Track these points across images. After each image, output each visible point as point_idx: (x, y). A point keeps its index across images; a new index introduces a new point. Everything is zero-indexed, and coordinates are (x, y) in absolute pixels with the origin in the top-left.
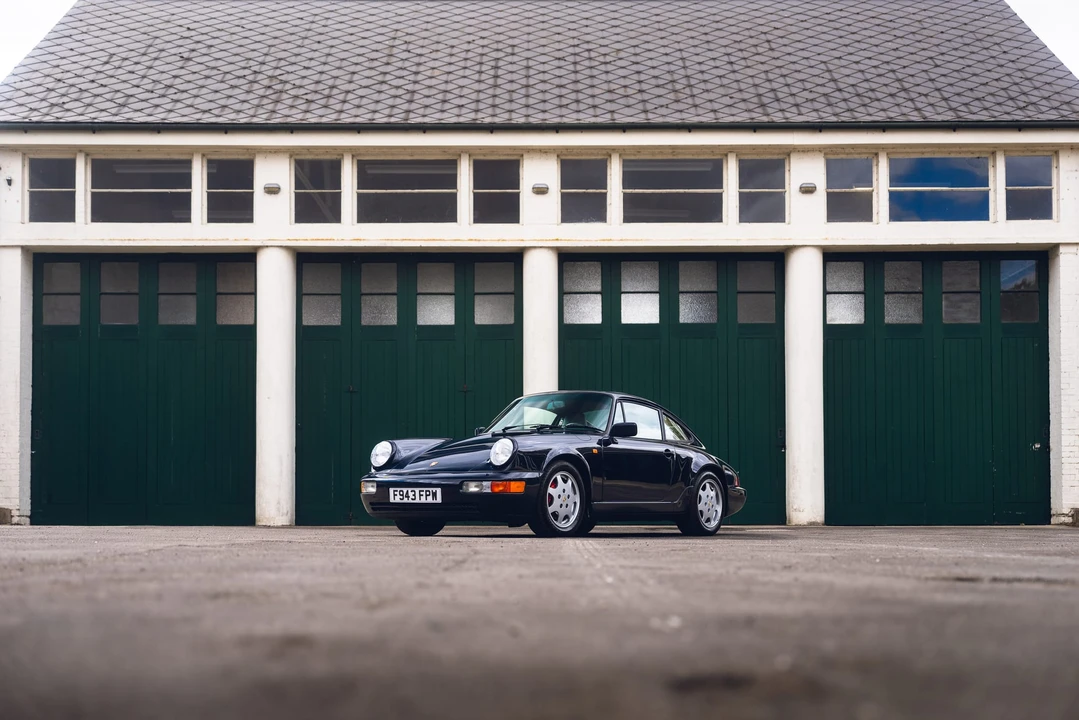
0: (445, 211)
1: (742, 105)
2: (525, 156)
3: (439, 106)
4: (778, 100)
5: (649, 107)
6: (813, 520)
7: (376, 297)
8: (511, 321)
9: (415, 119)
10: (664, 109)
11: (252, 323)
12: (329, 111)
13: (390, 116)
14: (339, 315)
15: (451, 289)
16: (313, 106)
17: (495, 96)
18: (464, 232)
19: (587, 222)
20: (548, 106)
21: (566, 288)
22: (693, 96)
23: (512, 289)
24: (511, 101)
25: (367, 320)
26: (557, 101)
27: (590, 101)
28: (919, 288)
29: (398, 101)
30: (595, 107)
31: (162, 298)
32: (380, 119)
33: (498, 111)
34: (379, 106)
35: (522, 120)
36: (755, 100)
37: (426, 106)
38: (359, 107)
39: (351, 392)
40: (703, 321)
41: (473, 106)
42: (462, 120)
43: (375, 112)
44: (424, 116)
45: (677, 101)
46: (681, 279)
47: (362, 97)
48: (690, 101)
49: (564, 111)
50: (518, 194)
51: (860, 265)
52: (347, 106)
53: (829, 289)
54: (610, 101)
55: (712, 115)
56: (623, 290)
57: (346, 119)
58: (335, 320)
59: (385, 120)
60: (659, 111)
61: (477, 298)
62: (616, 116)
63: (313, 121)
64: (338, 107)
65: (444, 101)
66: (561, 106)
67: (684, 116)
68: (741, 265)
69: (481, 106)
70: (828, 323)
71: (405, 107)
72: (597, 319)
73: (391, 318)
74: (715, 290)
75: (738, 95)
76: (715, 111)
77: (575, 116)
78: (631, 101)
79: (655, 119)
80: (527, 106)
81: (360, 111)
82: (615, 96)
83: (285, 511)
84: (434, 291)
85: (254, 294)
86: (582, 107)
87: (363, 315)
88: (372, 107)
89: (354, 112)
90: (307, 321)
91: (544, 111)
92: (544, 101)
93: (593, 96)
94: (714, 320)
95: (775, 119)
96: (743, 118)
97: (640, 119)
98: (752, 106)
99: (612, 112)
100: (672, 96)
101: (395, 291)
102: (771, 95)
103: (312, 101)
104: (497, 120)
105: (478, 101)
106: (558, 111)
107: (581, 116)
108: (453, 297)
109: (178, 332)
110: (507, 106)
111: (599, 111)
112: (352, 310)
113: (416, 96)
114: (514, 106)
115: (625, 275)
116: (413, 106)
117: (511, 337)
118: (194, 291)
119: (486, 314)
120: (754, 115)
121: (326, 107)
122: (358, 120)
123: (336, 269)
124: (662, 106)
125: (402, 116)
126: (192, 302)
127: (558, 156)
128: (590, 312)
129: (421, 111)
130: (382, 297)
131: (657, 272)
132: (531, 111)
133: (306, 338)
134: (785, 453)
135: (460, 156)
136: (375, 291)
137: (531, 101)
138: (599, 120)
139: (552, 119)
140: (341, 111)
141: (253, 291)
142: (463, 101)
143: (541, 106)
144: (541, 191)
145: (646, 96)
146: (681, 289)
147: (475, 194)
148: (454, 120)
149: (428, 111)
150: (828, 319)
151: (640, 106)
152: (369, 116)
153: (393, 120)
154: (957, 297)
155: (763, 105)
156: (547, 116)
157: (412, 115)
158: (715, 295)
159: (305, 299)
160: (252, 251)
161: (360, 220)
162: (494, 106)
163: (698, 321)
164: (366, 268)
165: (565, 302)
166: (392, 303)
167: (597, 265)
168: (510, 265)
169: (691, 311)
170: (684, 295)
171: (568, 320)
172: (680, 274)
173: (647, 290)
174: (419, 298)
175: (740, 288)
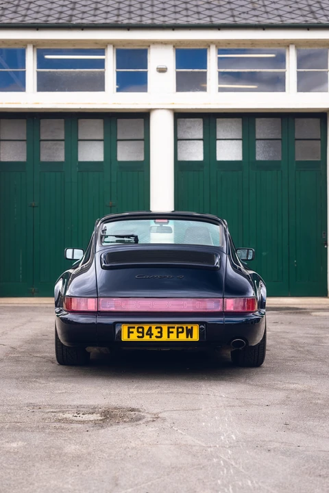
0: (97, 84)
1: (298, 12)
2: (151, 47)
3: (92, 12)
4: (322, 9)
5: (236, 13)
7: (50, 142)
8: (142, 158)
9: (76, 21)
10: (245, 15)
12: (18, 15)
13: (59, 19)
14: (25, 154)
15: (101, 137)
16: (7, 12)
17: (130, 6)
18: (110, 98)
19: (194, 91)
20: (166, 13)
21: (179, 136)
22: (264, 6)
23: (142, 137)
24: (142, 9)
25: (44, 158)
26: (172, 9)
27: (195, 9)
29: (65, 9)
30: (198, 13)
32: (52, 20)
33: (133, 15)
34: (52, 12)
35: (149, 22)
36: (307, 8)
37: (84, 13)
38: (38, 12)
39: (34, 207)
40: (271, 159)
41: (116, 12)
42: (108, 21)
43: (48, 16)
44: (82, 19)
45: (254, 9)
46: (257, 131)
47: (40, 6)
48: (263, 9)
49: (178, 16)
50: (146, 73)
52: (29, 12)
54: (209, 9)
55: (278, 18)
56: (218, 138)
57: (29, 20)
58: (22, 158)
59: (55, 21)
60: (242, 16)
61: (119, 143)
62: (213, 19)
63: (6, 22)
64: (23, 13)
65: (96, 9)
66: (175, 13)
67: (260, 19)
68: (298, 121)
69: (121, 12)
71: (70, 12)
72: (200, 157)
73: (60, 157)
74: (280, 138)
75: (296, 6)
76: (280, 16)
77: (185, 19)
78: (223, 9)
79: (240, 21)
80: (152, 12)
81: (39, 16)
82: (212, 6)
84: (90, 138)
86: (190, 13)
87: (41, 155)
88: (47, 13)
89: (35, 16)
90: (3, 159)
91: (164, 16)
92: (164, 9)
93: (197, 6)
94: (279, 158)
95: (322, 21)
96: (300, 20)
97: (230, 21)
98: (305, 13)
99: (210, 16)
100: (250, 6)
101: (63, 138)
102: (317, 5)
103: (6, 9)
104: (132, 22)
105: (119, 9)
106: (173, 16)
107: (190, 19)
108: (102, 142)
110: (139, 12)
111: (201, 16)
112: (33, 151)
113: (77, 6)
114: (144, 12)
115: (219, 128)
116: (75, 12)
117: (142, 169)
119: (125, 153)
120: (308, 19)
121: (15, 12)
122: (37, 21)
123: (23, 123)
124: (244, 13)
125: (68, 18)
127: (174, 47)
128: (195, 152)
129: (80, 16)
130: (55, 142)
131: (241, 126)
132: (155, 16)
134: (327, 248)
135: (107, 46)
136: (49, 138)
137: (155, 9)
138: (202, 22)
139: (170, 21)
140: (26, 16)
142: (109, 9)
143: (162, 13)
144: (162, 70)
145: (233, 6)
146: (257, 137)
147: (117, 72)
148: (103, 21)
149: (85, 15)
151: (229, 13)
152: (44, 19)
153: (61, 21)
155: (312, 12)
156: (166, 19)
157: (74, 18)
158: (280, 141)
159: (2, 143)
161: (39, 90)
162: (130, 12)
163: (268, 159)
164: (43, 122)
165: (178, 146)
166: (62, 146)
167: (201, 120)
168: (141, 121)
169: (263, 152)
170: (260, 141)
171: (182, 158)
172: (256, 127)
173: (234, 138)
174: (80, 143)
175: (297, 137)
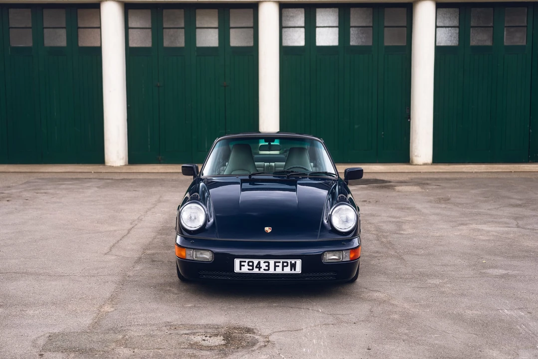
6: (426, 162)
7: (172, 30)
8: (251, 44)
11: (99, 45)
14: (151, 40)
15: (216, 25)
21: (284, 24)
23: (251, 25)
25: (166, 43)
28: (491, 24)
31: (45, 30)
39: (159, 87)
40: (364, 44)
46: (352, 19)
51: (457, 10)
53: (438, 25)
56: (317, 25)
58: (148, 44)
61: (231, 30)
68: (387, 10)
70: (437, 45)
72: (302, 43)
73: (181, 42)
74: (371, 25)
83: (122, 157)
84: (206, 26)
85: (100, 28)
87: (165, 40)
90: (132, 44)
94: (370, 44)
101: (183, 25)
108: (217, 30)
109: (56, 51)
112: (158, 37)
115: (318, 17)
117: (251, 54)
118: (64, 26)
119: (237, 39)
123: (148, 13)
126: (63, 32)
128: (297, 38)
130: (176, 30)
131: (337, 14)
133: (132, 55)
134: (410, 121)
136: (171, 26)
141: (99, 26)
146: (351, 25)
150: (437, 42)
154: (512, 29)
158: (371, 28)
159: (130, 31)
160: (98, 2)
163: (360, 44)
164: (165, 12)
165: (283, 33)
166: (182, 33)
167: (303, 10)
168: (251, 10)
169: (357, 38)
170: (353, 29)
171: (285, 44)
172: (351, 16)
173: (331, 25)
174: (198, 30)
175: (386, 24)
